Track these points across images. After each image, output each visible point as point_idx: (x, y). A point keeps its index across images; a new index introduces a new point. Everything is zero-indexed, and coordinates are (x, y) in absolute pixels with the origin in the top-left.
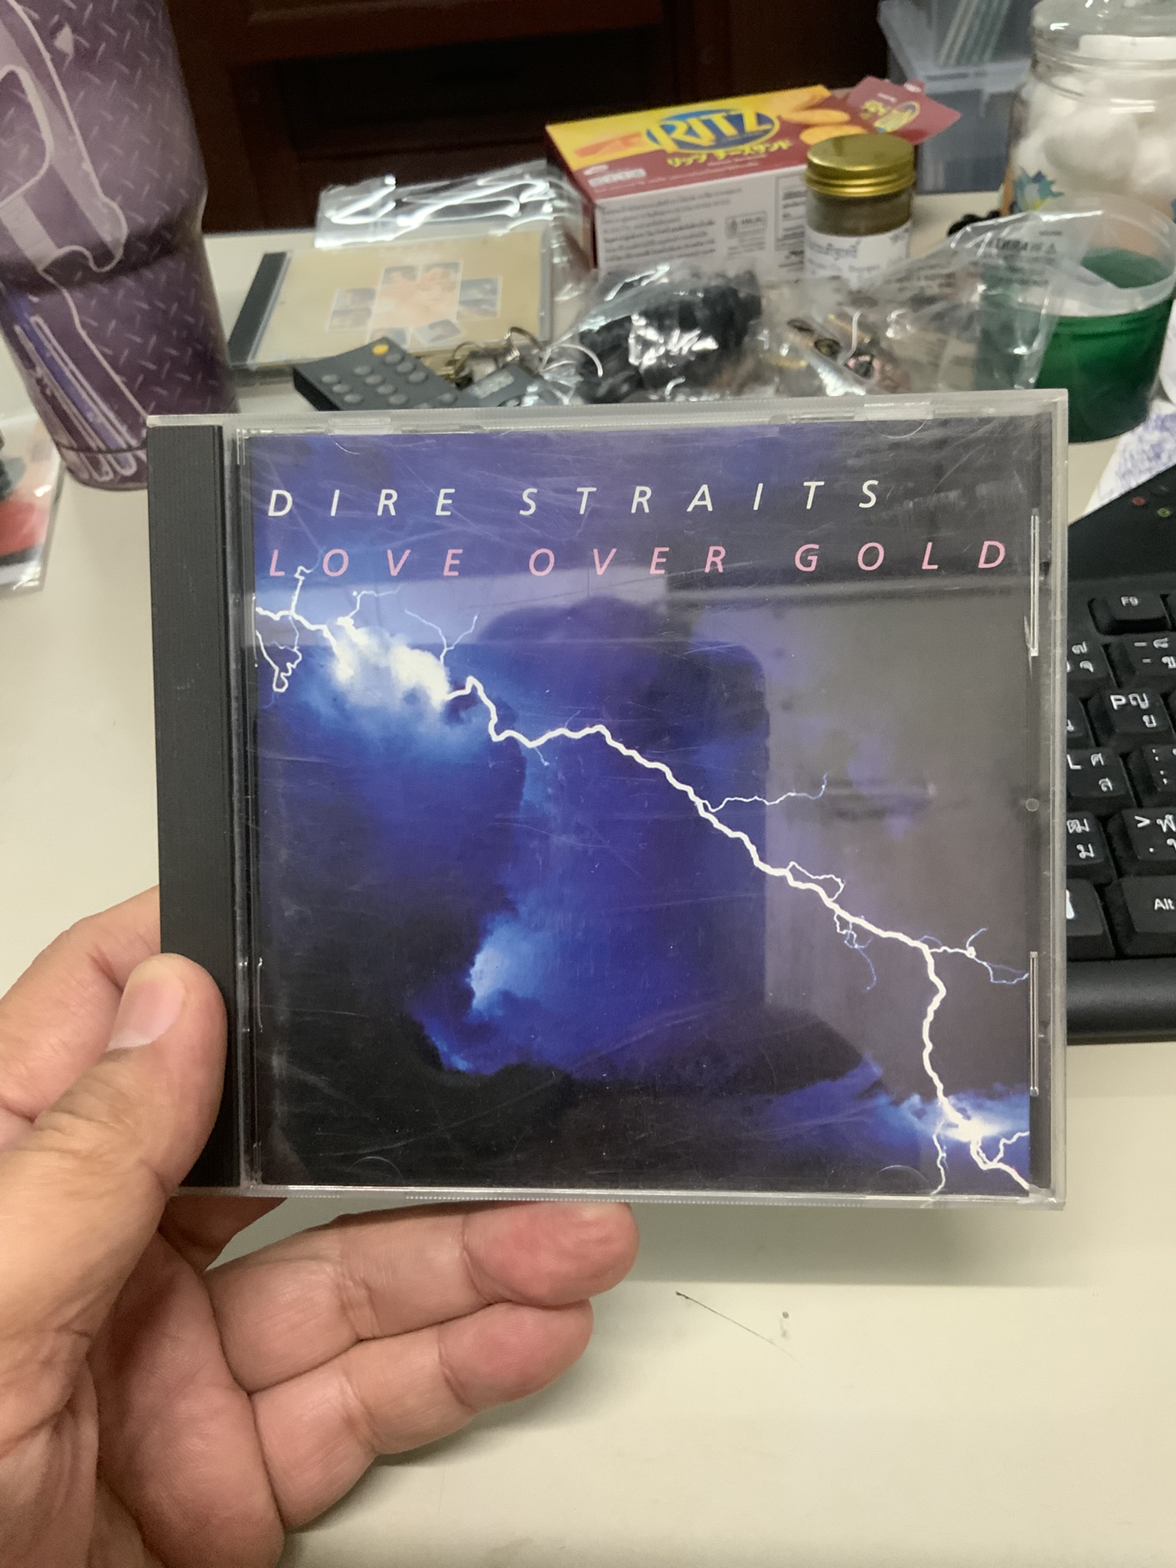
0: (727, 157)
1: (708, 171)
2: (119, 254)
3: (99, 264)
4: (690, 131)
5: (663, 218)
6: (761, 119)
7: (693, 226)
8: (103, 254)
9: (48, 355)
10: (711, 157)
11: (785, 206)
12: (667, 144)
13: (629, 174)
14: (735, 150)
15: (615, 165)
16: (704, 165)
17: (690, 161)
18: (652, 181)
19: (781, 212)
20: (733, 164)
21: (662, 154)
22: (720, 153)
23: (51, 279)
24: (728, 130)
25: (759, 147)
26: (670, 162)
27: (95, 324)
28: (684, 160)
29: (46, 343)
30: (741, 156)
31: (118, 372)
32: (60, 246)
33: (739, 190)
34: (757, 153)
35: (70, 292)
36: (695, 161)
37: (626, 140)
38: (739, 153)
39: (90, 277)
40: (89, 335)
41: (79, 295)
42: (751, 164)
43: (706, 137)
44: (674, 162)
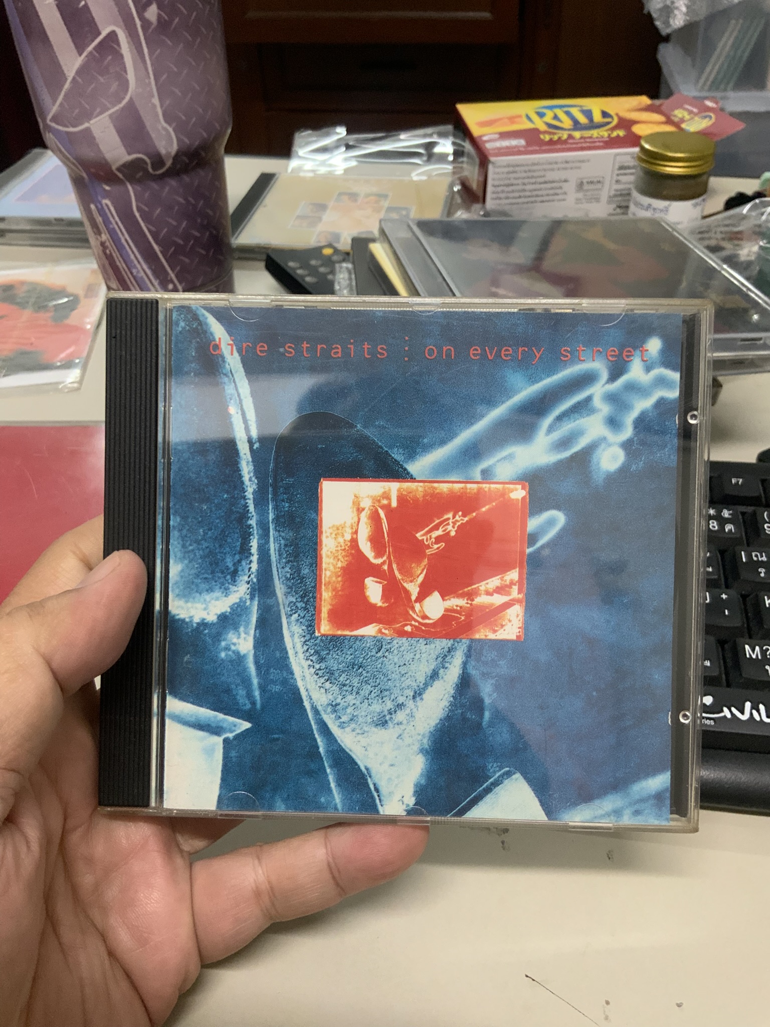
0: (582, 138)
1: (568, 146)
2: (169, 163)
3: (155, 167)
4: (556, 117)
5: (535, 174)
6: (605, 114)
7: (553, 182)
8: (158, 161)
9: (111, 226)
10: (570, 137)
11: (618, 175)
12: (540, 124)
13: (514, 142)
14: (587, 133)
15: (504, 135)
16: (565, 142)
17: (556, 138)
18: (530, 149)
19: (615, 178)
20: (586, 142)
21: (536, 132)
22: (577, 134)
23: (120, 176)
24: (582, 119)
25: (604, 133)
26: (542, 136)
27: (146, 209)
28: (552, 136)
29: (111, 219)
30: (591, 137)
31: (157, 243)
32: (129, 154)
33: (588, 161)
34: (602, 137)
35: (131, 185)
36: (560, 138)
37: (512, 119)
38: (590, 135)
39: (148, 176)
40: (141, 216)
41: (139, 188)
42: (598, 144)
43: (567, 123)
44: (545, 137)
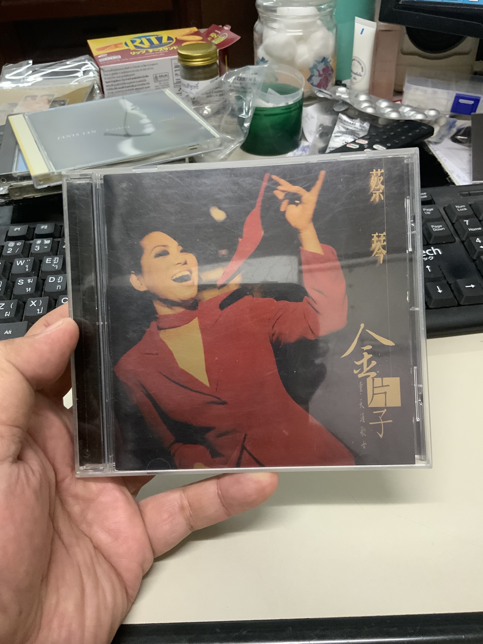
0: (153, 52)
4: (142, 43)
5: (129, 74)
6: (169, 38)
7: (140, 77)
10: (147, 52)
11: (176, 71)
12: (132, 47)
13: (115, 57)
14: (156, 50)
15: (110, 54)
16: (144, 55)
18: (123, 60)
19: (174, 73)
20: (155, 54)
21: (129, 50)
22: (151, 50)
24: (155, 42)
25: (166, 48)
26: (131, 53)
28: (136, 53)
30: (159, 51)
33: (157, 64)
36: (141, 53)
37: (116, 46)
42: (161, 54)
43: (147, 44)
44: (133, 53)
